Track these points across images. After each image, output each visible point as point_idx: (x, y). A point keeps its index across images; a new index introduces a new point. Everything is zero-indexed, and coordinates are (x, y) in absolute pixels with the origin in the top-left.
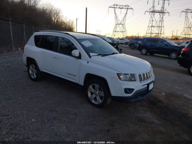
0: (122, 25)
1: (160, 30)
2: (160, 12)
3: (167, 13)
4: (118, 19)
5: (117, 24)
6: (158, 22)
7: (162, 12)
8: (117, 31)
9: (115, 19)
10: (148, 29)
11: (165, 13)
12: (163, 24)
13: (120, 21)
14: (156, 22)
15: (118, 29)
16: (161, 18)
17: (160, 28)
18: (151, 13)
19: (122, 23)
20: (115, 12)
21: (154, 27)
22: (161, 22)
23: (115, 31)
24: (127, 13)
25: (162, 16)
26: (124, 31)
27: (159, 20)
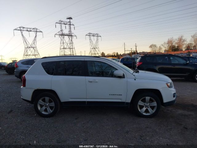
0: (33, 48)
1: (72, 51)
2: (68, 36)
3: (74, 36)
4: (27, 42)
5: (27, 48)
6: (69, 44)
7: (70, 35)
8: (28, 54)
9: (24, 42)
10: (61, 51)
11: (73, 36)
12: (73, 46)
13: (31, 44)
14: (66, 44)
15: (29, 53)
16: (70, 41)
17: (72, 49)
18: (60, 36)
19: (33, 46)
20: (22, 35)
21: (66, 48)
22: (71, 44)
23: (26, 54)
24: (36, 36)
25: (71, 39)
26: (36, 54)
27: (69, 43)
